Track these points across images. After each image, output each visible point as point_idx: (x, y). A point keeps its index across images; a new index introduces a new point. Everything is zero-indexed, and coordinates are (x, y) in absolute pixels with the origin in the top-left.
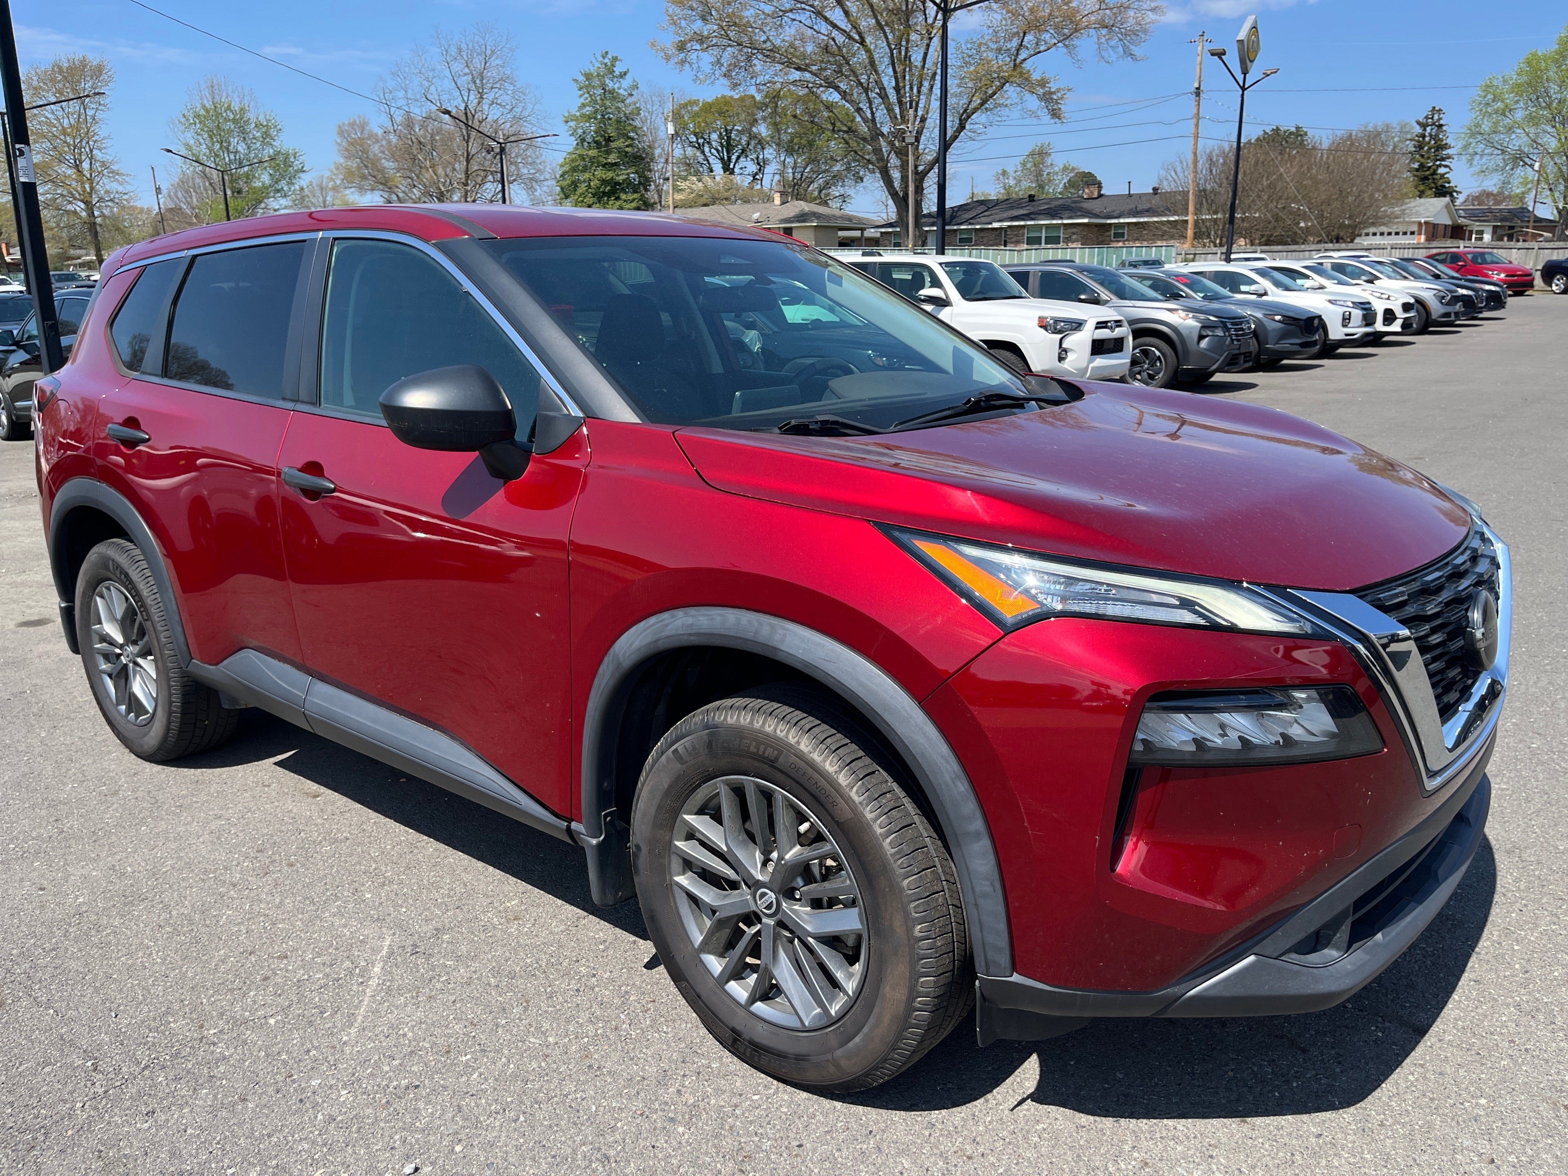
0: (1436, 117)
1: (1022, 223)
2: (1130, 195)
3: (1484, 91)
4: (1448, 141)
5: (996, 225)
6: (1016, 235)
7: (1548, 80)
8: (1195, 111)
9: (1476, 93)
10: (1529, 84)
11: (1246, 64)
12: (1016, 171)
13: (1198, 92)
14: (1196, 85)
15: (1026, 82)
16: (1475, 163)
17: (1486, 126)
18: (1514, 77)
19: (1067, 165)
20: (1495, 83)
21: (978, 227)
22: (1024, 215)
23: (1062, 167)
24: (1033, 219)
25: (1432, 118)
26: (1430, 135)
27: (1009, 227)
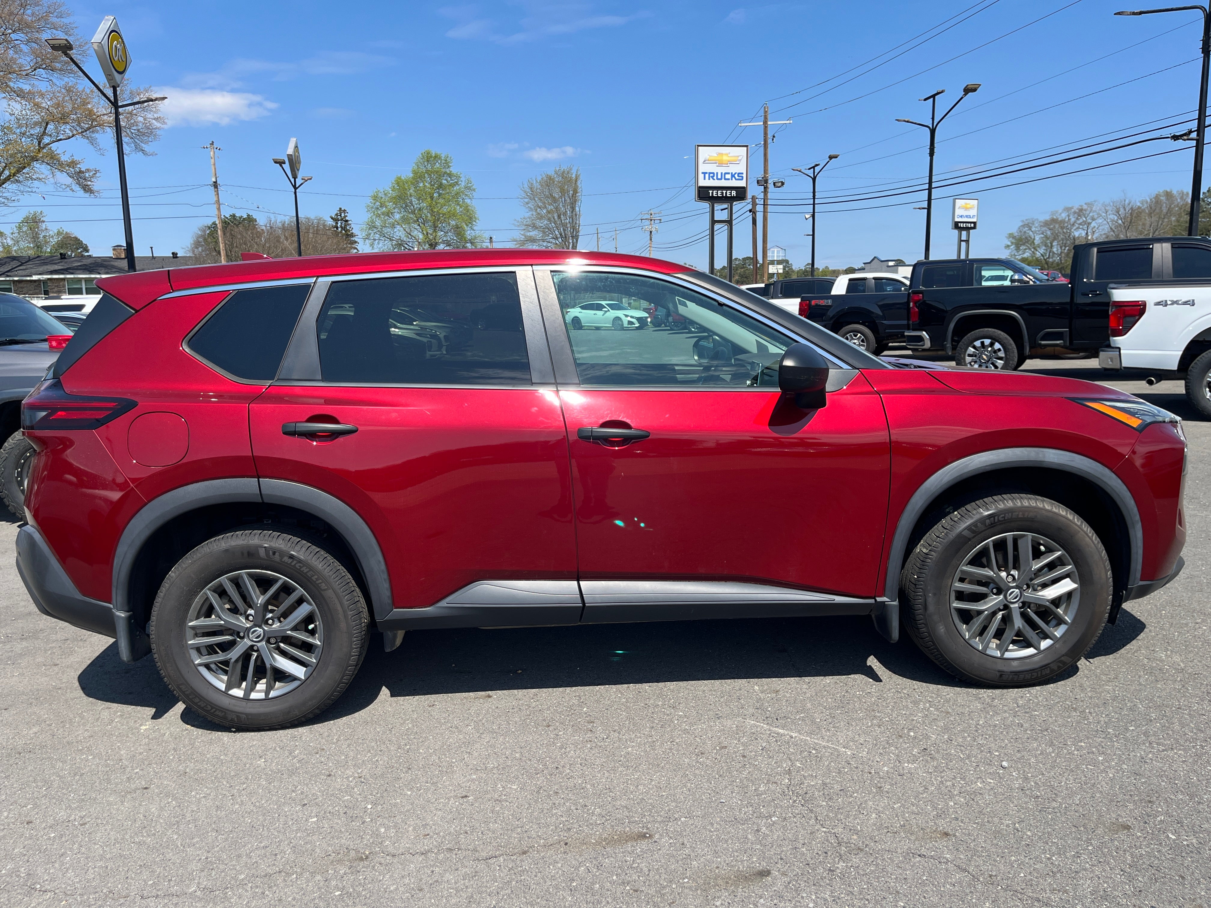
0: (343, 215)
1: (62, 276)
2: (153, 257)
3: (374, 200)
4: (353, 231)
5: (35, 278)
6: (57, 286)
7: (411, 196)
8: (215, 199)
9: (369, 201)
10: (400, 197)
11: (295, 171)
12: (12, 233)
13: (215, 185)
14: (214, 180)
15: (54, 161)
16: (375, 246)
17: (378, 223)
18: (391, 192)
19: (61, 230)
20: (380, 195)
21: (16, 279)
22: (62, 269)
23: (56, 232)
24: (72, 273)
25: (340, 215)
26: (341, 227)
27: (49, 279)
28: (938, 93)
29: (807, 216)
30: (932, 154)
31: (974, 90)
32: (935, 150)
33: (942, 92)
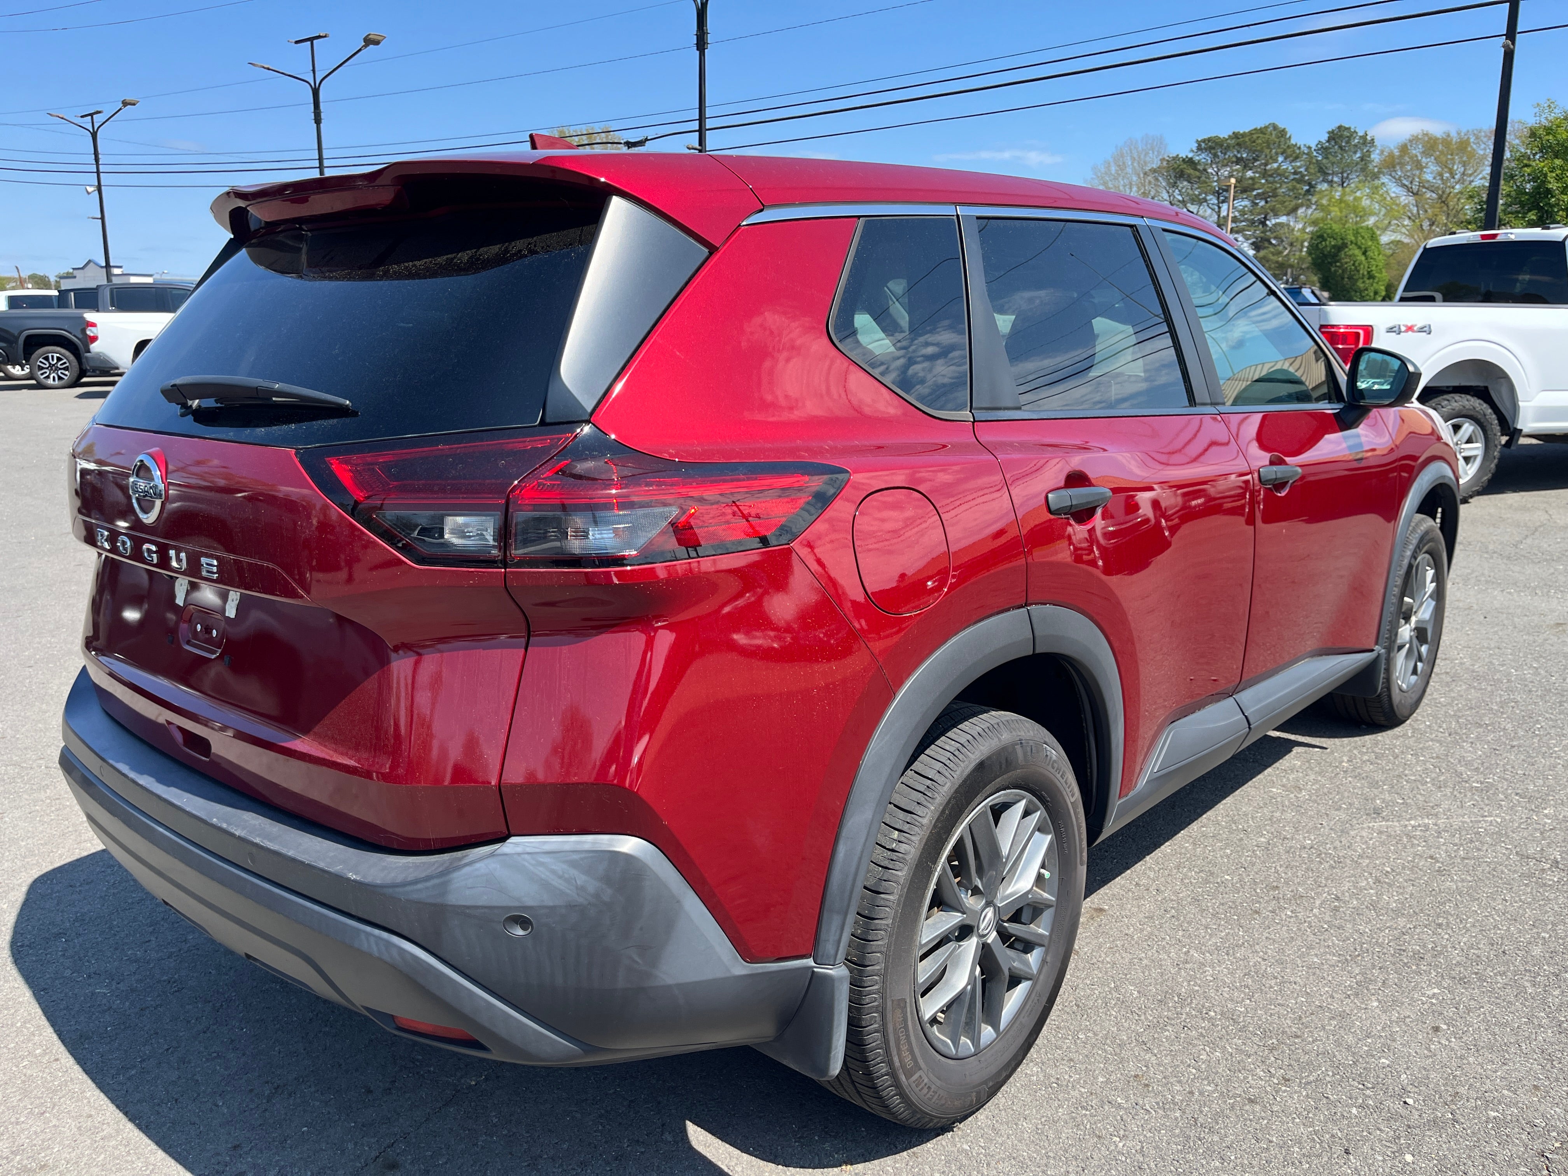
28: (319, 37)
29: (90, 189)
30: (318, 120)
31: (377, 43)
32: (323, 115)
33: (325, 36)
